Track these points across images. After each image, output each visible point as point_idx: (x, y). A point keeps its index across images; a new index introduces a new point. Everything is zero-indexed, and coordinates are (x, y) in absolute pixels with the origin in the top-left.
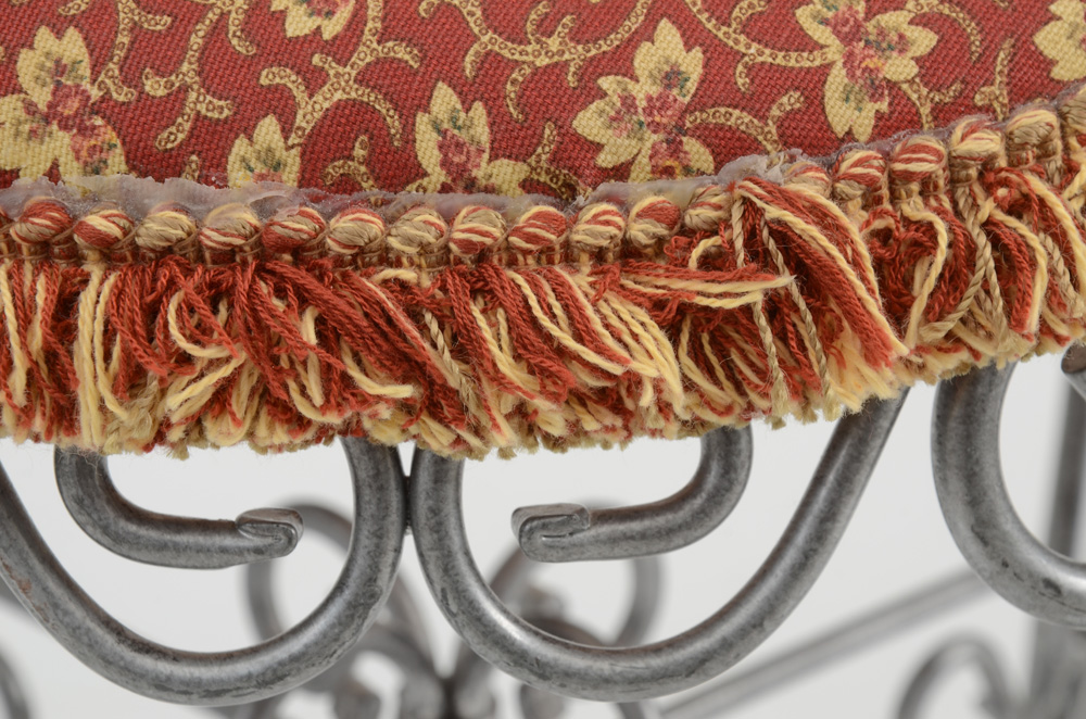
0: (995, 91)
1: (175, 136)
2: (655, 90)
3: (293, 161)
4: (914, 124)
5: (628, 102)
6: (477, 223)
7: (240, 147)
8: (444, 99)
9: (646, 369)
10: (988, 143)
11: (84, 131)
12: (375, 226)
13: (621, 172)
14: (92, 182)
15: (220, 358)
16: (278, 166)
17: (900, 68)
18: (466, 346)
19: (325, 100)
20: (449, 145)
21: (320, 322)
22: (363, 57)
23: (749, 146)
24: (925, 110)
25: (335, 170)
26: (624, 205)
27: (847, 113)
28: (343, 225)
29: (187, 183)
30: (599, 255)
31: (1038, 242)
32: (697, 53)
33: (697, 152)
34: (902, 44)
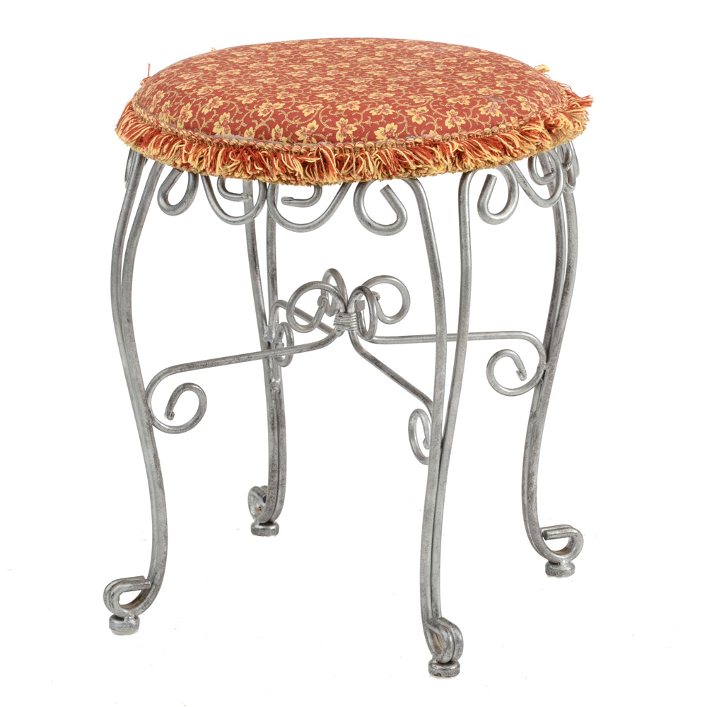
0: (365, 138)
1: (238, 129)
2: (309, 130)
3: (254, 134)
4: (350, 141)
5: (305, 131)
6: (278, 146)
7: (247, 131)
8: (277, 127)
9: (297, 170)
10: (362, 146)
11: (226, 127)
12: (263, 144)
13: (302, 141)
14: (226, 135)
15: (236, 162)
16: (252, 134)
17: (350, 132)
18: (272, 164)
19: (260, 125)
20: (276, 134)
21: (251, 158)
22: (268, 120)
23: (323, 140)
24: (352, 139)
25: (260, 136)
26: (301, 146)
27: (339, 137)
28: (259, 144)
29: (238, 136)
30: (296, 153)
31: (364, 161)
32: (318, 125)
33: (314, 140)
34: (351, 129)
